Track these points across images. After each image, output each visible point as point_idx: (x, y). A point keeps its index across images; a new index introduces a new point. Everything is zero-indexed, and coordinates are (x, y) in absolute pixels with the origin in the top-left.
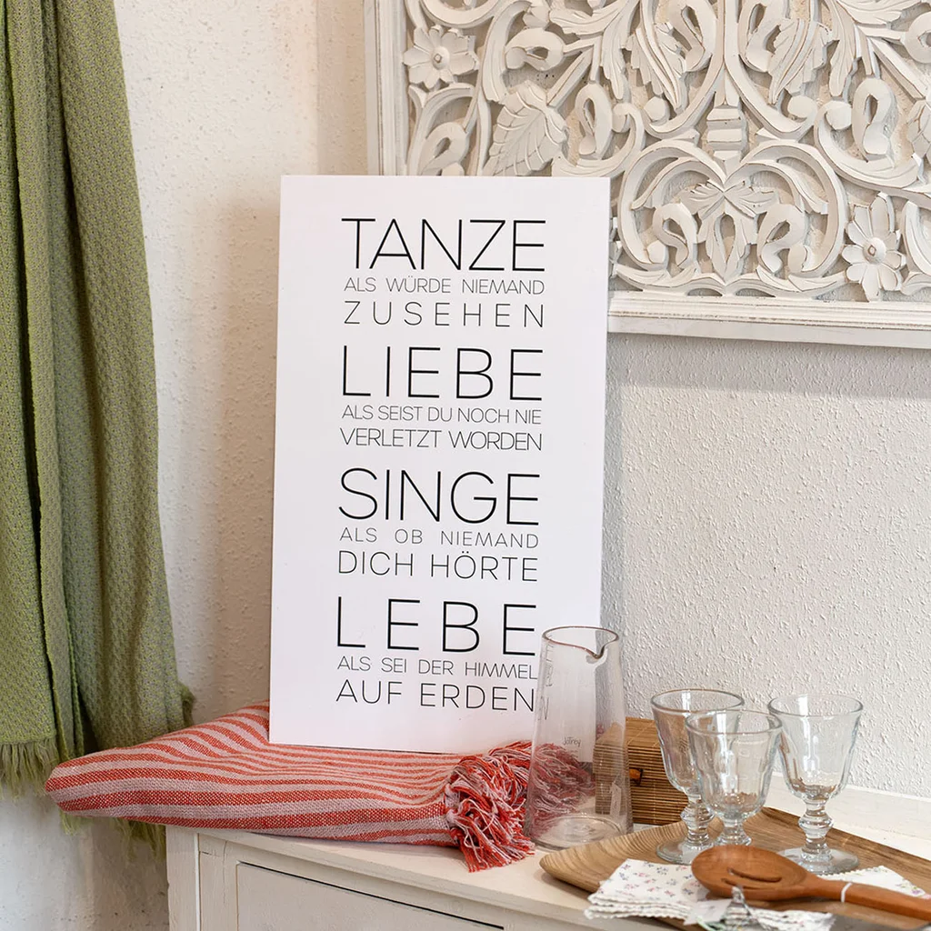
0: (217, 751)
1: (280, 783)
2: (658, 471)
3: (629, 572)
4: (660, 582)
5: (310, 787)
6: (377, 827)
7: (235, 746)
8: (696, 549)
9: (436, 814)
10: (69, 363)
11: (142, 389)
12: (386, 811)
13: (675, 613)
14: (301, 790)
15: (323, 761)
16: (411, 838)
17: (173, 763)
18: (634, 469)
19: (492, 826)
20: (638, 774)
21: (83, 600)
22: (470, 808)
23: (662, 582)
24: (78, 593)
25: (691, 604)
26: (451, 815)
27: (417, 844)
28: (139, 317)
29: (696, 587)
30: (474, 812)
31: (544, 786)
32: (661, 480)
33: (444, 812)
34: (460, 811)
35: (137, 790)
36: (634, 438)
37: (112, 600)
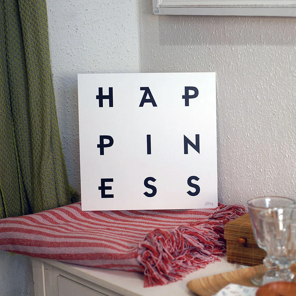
0: (58, 221)
1: (72, 237)
2: (274, 88)
3: (263, 139)
4: (275, 145)
5: (83, 240)
6: (108, 262)
7: (69, 219)
8: (291, 128)
9: (133, 257)
10: (14, 35)
11: (41, 47)
12: (111, 255)
13: (282, 161)
14: (78, 241)
15: (107, 227)
16: (126, 268)
17: (30, 225)
18: (264, 87)
19: (159, 265)
20: (244, 241)
21: (24, 148)
22: (149, 255)
23: (276, 145)
24: (21, 144)
25: (289, 156)
26: (139, 258)
27: (130, 271)
28: (39, 12)
29: (291, 147)
30: (151, 257)
31: (201, 246)
32: (276, 92)
33: (136, 256)
34: (143, 256)
35: (10, 238)
36: (264, 72)
37: (34, 148)
